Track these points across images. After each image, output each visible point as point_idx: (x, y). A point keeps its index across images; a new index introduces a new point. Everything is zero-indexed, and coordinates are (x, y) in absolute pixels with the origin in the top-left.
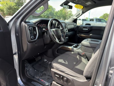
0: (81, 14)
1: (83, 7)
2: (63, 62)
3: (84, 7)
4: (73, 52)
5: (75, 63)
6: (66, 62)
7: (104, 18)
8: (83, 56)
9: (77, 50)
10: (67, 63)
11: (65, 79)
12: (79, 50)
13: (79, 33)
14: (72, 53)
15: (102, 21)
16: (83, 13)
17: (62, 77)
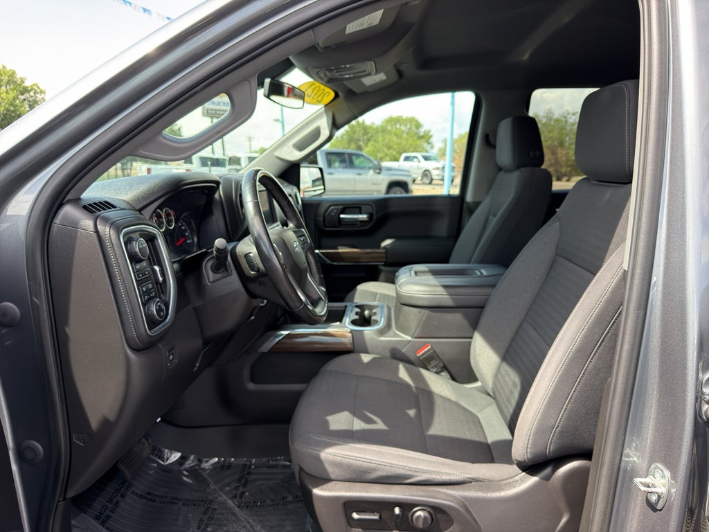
0: (325, 133)
1: (332, 95)
2: (358, 425)
3: (337, 96)
4: (367, 352)
5: (412, 413)
6: (373, 422)
7: (353, 146)
8: (425, 363)
9: (383, 339)
10: (380, 425)
11: (421, 513)
12: (391, 333)
13: (325, 241)
14: (366, 358)
15: (357, 162)
16: (335, 126)
17: (397, 511)
